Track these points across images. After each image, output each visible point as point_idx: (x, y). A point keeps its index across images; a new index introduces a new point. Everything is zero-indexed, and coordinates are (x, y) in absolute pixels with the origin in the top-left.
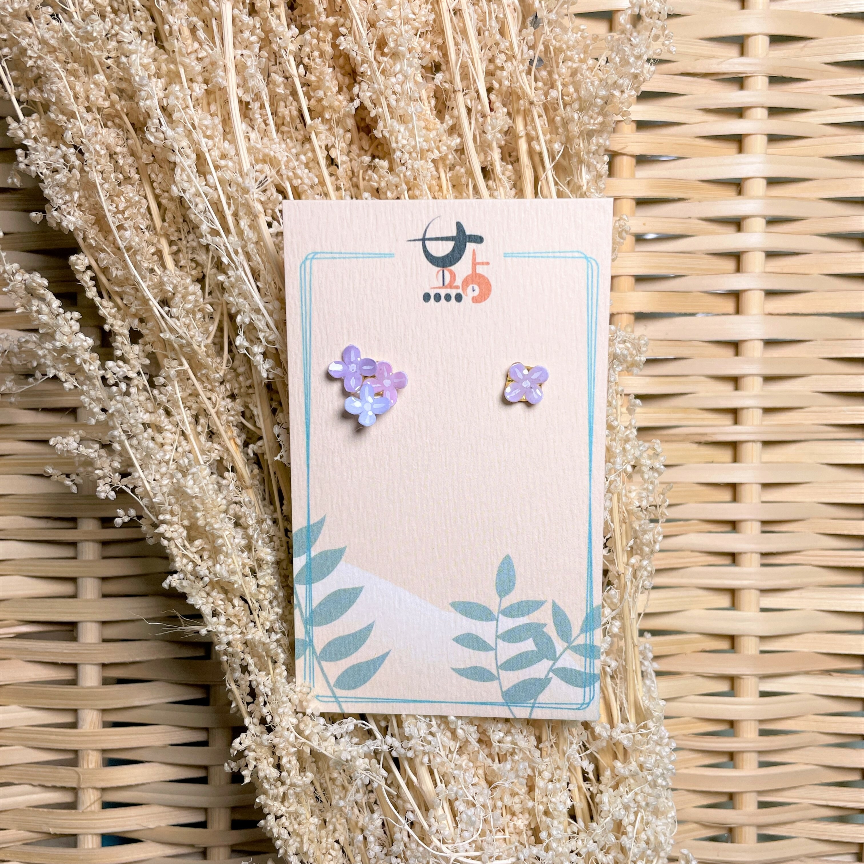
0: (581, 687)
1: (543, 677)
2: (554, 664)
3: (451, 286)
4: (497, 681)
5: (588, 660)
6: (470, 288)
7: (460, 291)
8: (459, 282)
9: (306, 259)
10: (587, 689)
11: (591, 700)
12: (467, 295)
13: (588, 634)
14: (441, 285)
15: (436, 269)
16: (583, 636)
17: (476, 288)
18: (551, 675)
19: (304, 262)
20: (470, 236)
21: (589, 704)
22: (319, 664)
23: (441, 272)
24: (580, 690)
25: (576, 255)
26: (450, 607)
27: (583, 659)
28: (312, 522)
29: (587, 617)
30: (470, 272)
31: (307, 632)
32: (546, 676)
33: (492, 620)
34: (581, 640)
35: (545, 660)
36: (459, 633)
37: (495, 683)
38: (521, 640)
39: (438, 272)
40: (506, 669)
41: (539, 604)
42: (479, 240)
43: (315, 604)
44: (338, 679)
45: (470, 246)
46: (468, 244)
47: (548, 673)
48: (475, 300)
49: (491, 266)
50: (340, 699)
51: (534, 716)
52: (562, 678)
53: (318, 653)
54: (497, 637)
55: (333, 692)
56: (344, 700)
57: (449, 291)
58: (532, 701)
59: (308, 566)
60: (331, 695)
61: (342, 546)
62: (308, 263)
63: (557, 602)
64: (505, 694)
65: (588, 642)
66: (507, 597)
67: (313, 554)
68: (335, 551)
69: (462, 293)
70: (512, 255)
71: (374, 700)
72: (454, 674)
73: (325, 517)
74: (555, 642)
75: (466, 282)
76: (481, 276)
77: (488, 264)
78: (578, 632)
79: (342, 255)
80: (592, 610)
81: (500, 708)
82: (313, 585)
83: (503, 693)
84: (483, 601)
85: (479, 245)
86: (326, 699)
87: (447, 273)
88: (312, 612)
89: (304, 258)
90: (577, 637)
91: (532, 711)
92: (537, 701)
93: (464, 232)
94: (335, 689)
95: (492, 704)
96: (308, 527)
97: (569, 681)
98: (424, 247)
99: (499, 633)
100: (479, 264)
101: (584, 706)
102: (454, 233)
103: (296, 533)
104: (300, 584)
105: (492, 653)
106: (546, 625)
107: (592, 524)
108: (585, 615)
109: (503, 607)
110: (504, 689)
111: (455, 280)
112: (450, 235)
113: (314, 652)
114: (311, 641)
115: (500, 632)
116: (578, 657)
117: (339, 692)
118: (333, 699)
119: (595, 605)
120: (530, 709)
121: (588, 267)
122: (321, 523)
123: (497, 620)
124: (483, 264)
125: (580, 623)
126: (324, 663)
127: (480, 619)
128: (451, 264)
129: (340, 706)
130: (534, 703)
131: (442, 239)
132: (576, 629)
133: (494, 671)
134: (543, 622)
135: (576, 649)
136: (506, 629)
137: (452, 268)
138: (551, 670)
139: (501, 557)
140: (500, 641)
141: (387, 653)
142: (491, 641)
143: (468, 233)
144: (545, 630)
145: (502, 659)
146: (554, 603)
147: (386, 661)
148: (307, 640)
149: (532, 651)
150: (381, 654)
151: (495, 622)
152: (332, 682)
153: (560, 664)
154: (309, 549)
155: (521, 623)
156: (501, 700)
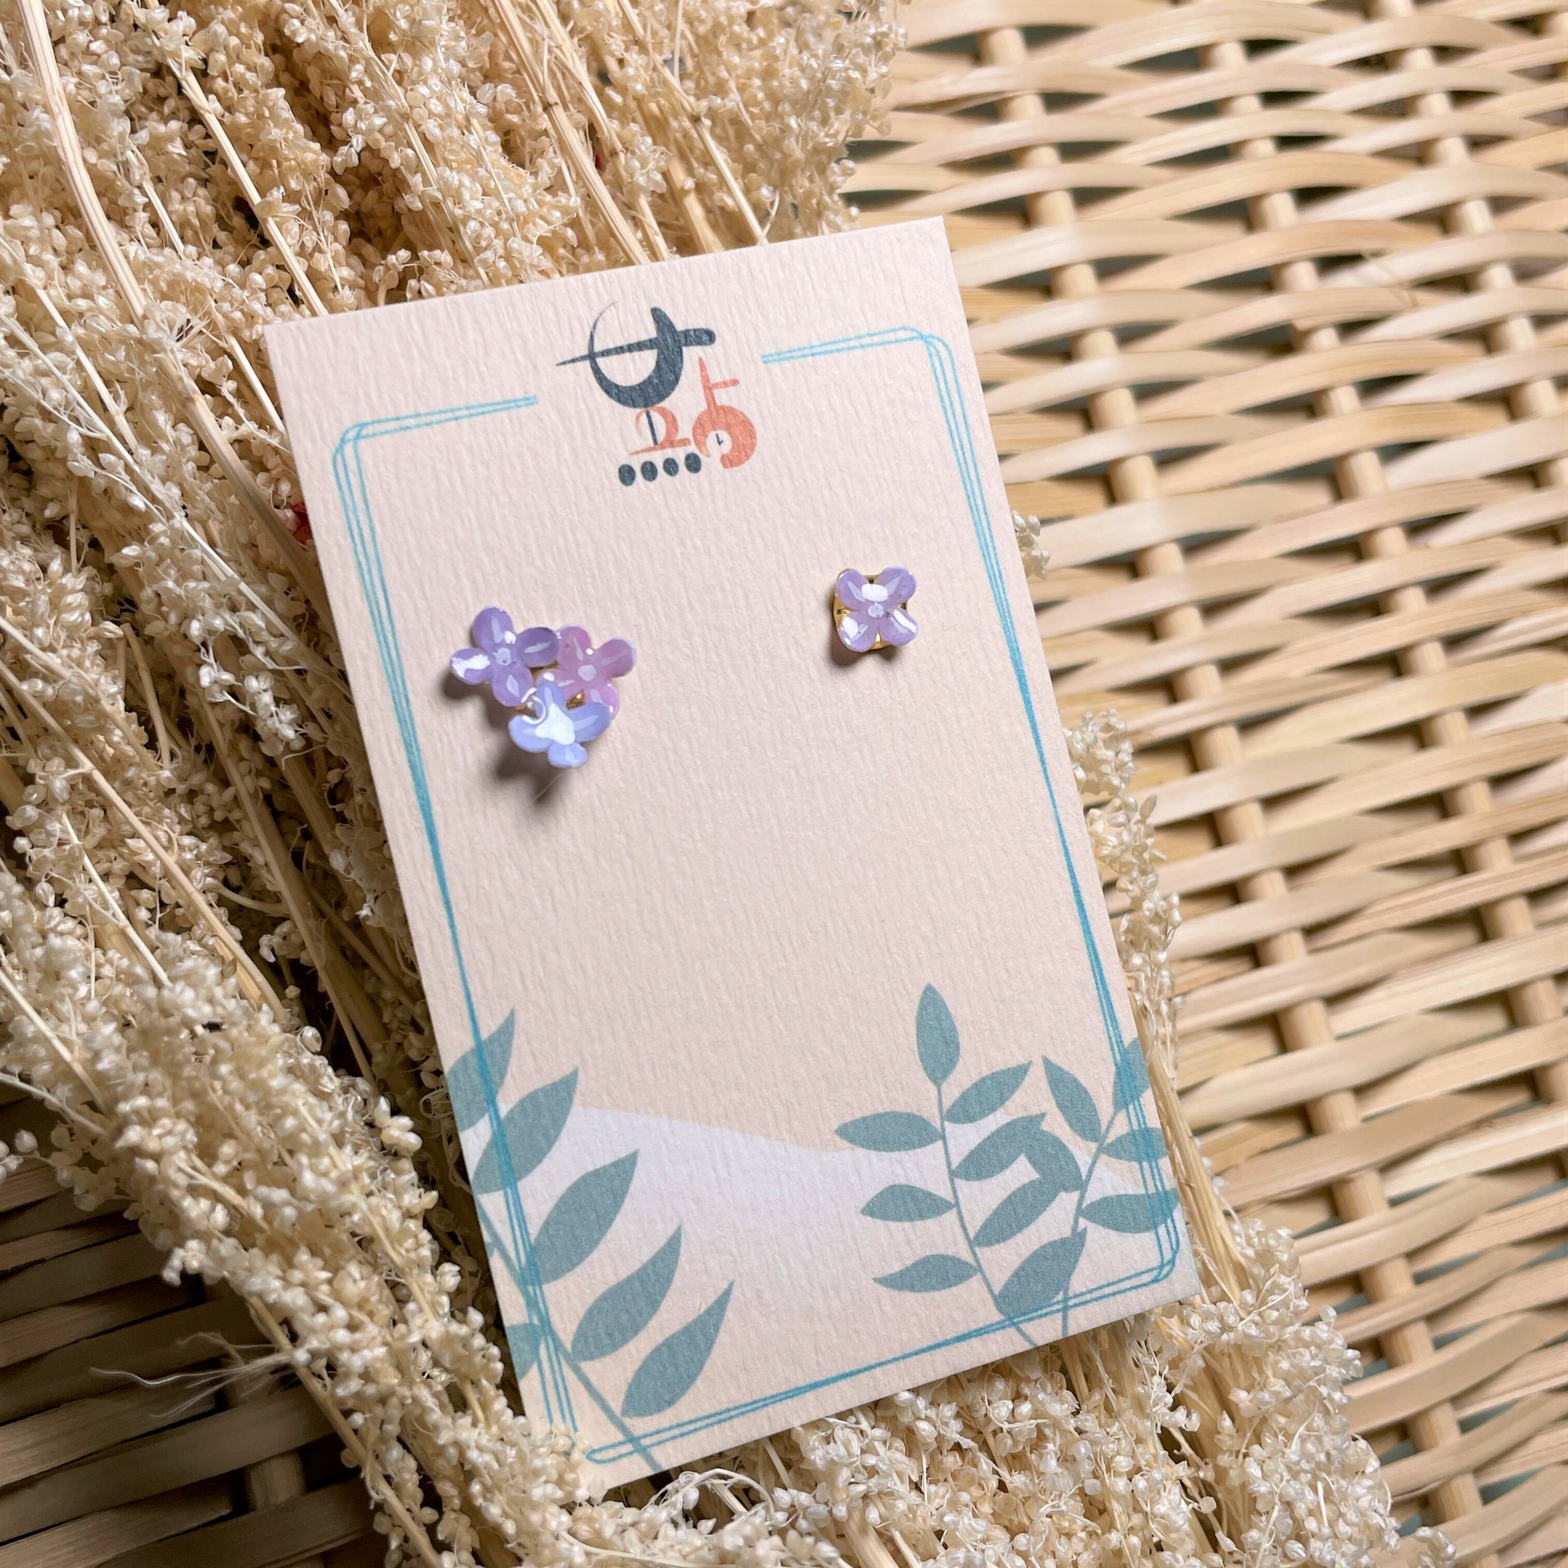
0: (1148, 1229)
1: (1067, 1233)
2: (1082, 1197)
3: (671, 442)
4: (978, 1276)
5: (1145, 1164)
6: (711, 439)
7: (692, 449)
8: (685, 430)
9: (343, 441)
10: (1162, 1230)
11: (1175, 1252)
12: (708, 456)
13: (1131, 1107)
14: (651, 443)
15: (630, 413)
16: (1121, 1117)
17: (724, 435)
18: (1083, 1223)
19: (340, 450)
20: (686, 333)
21: (1172, 1261)
22: (577, 1370)
23: (644, 417)
24: (1147, 1238)
25: (902, 334)
26: (838, 1139)
27: (1136, 1165)
28: (485, 1035)
29: (1118, 1074)
30: (703, 407)
31: (532, 1303)
32: (1074, 1230)
33: (932, 1141)
34: (1120, 1128)
35: (1063, 1195)
36: (871, 1191)
37: (975, 1283)
38: (1003, 1166)
39: (638, 418)
40: (989, 1243)
41: (1019, 1073)
42: (706, 337)
43: (534, 1230)
44: (629, 1395)
45: (691, 354)
46: (684, 349)
47: (1076, 1222)
48: (728, 461)
49: (742, 386)
50: (645, 1442)
51: (1073, 1330)
52: (1106, 1224)
53: (569, 1347)
54: (953, 1174)
55: (623, 1429)
56: (655, 1439)
57: (669, 453)
58: (1060, 1297)
59: (498, 1143)
60: (620, 1437)
61: (568, 1070)
62: (349, 449)
63: (1052, 1058)
64: (1002, 1300)
65: (1136, 1127)
66: (951, 1078)
67: (504, 1109)
68: (555, 1086)
69: (697, 452)
70: (780, 357)
71: (721, 1417)
72: (883, 1290)
73: (512, 1013)
74: (1071, 1147)
75: (701, 428)
76: (728, 411)
77: (735, 382)
78: (1111, 1110)
79: (423, 420)
80: (1124, 1053)
81: (999, 1335)
82: (524, 1185)
83: (995, 1299)
84: (903, 1103)
85: (708, 349)
86: (612, 1453)
87: (657, 418)
88: (533, 1250)
89: (338, 442)
90: (1111, 1122)
91: (1065, 1318)
92: (1071, 1294)
93: (671, 326)
94: (628, 1421)
95: (979, 1333)
96: (480, 1049)
97: (1120, 1226)
98: (597, 371)
99: (954, 1165)
100: (717, 385)
101: (1165, 1271)
102: (650, 331)
103: (453, 1071)
104: (487, 1190)
105: (950, 1217)
106: (1043, 1115)
107: (1077, 870)
108: (1113, 1068)
109: (947, 1103)
110: (997, 1289)
111: (677, 429)
112: (644, 337)
113: (558, 1345)
114: (545, 1321)
115: (956, 1161)
116: (1123, 1165)
117: (639, 1425)
118: (629, 1447)
119: (1127, 1041)
120: (1060, 1315)
121: (931, 356)
122: (507, 1029)
123: (944, 1138)
124: (725, 384)
125: (1110, 1089)
126: (587, 1367)
127: (909, 1145)
128: (662, 397)
129: (649, 1459)
130: (1066, 1299)
131: (631, 348)
132: (1104, 1106)
133: (966, 1256)
134: (1035, 1111)
135: (1117, 1150)
136: (966, 1151)
137: (665, 404)
138: (1080, 1212)
139: (917, 993)
140: (961, 1183)
141: (727, 1293)
142: (941, 1189)
143: (680, 327)
144: (1045, 1126)
145: (974, 1225)
146: (1046, 1062)
147: (730, 1314)
148: (536, 1322)
149: (1032, 1183)
150: (712, 1298)
151: (940, 1143)
152: (616, 1406)
153: (1094, 1194)
154: (492, 1102)
155: (994, 1128)
156: (997, 1317)
